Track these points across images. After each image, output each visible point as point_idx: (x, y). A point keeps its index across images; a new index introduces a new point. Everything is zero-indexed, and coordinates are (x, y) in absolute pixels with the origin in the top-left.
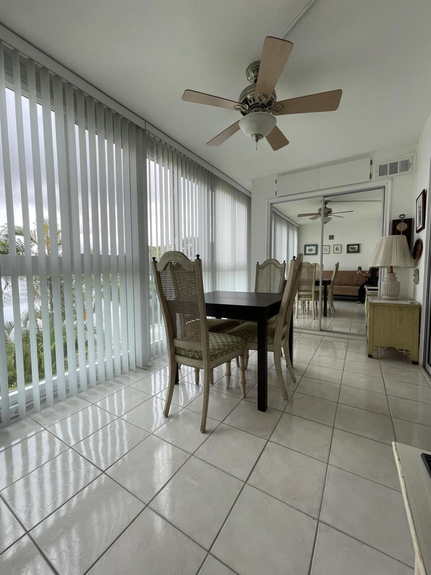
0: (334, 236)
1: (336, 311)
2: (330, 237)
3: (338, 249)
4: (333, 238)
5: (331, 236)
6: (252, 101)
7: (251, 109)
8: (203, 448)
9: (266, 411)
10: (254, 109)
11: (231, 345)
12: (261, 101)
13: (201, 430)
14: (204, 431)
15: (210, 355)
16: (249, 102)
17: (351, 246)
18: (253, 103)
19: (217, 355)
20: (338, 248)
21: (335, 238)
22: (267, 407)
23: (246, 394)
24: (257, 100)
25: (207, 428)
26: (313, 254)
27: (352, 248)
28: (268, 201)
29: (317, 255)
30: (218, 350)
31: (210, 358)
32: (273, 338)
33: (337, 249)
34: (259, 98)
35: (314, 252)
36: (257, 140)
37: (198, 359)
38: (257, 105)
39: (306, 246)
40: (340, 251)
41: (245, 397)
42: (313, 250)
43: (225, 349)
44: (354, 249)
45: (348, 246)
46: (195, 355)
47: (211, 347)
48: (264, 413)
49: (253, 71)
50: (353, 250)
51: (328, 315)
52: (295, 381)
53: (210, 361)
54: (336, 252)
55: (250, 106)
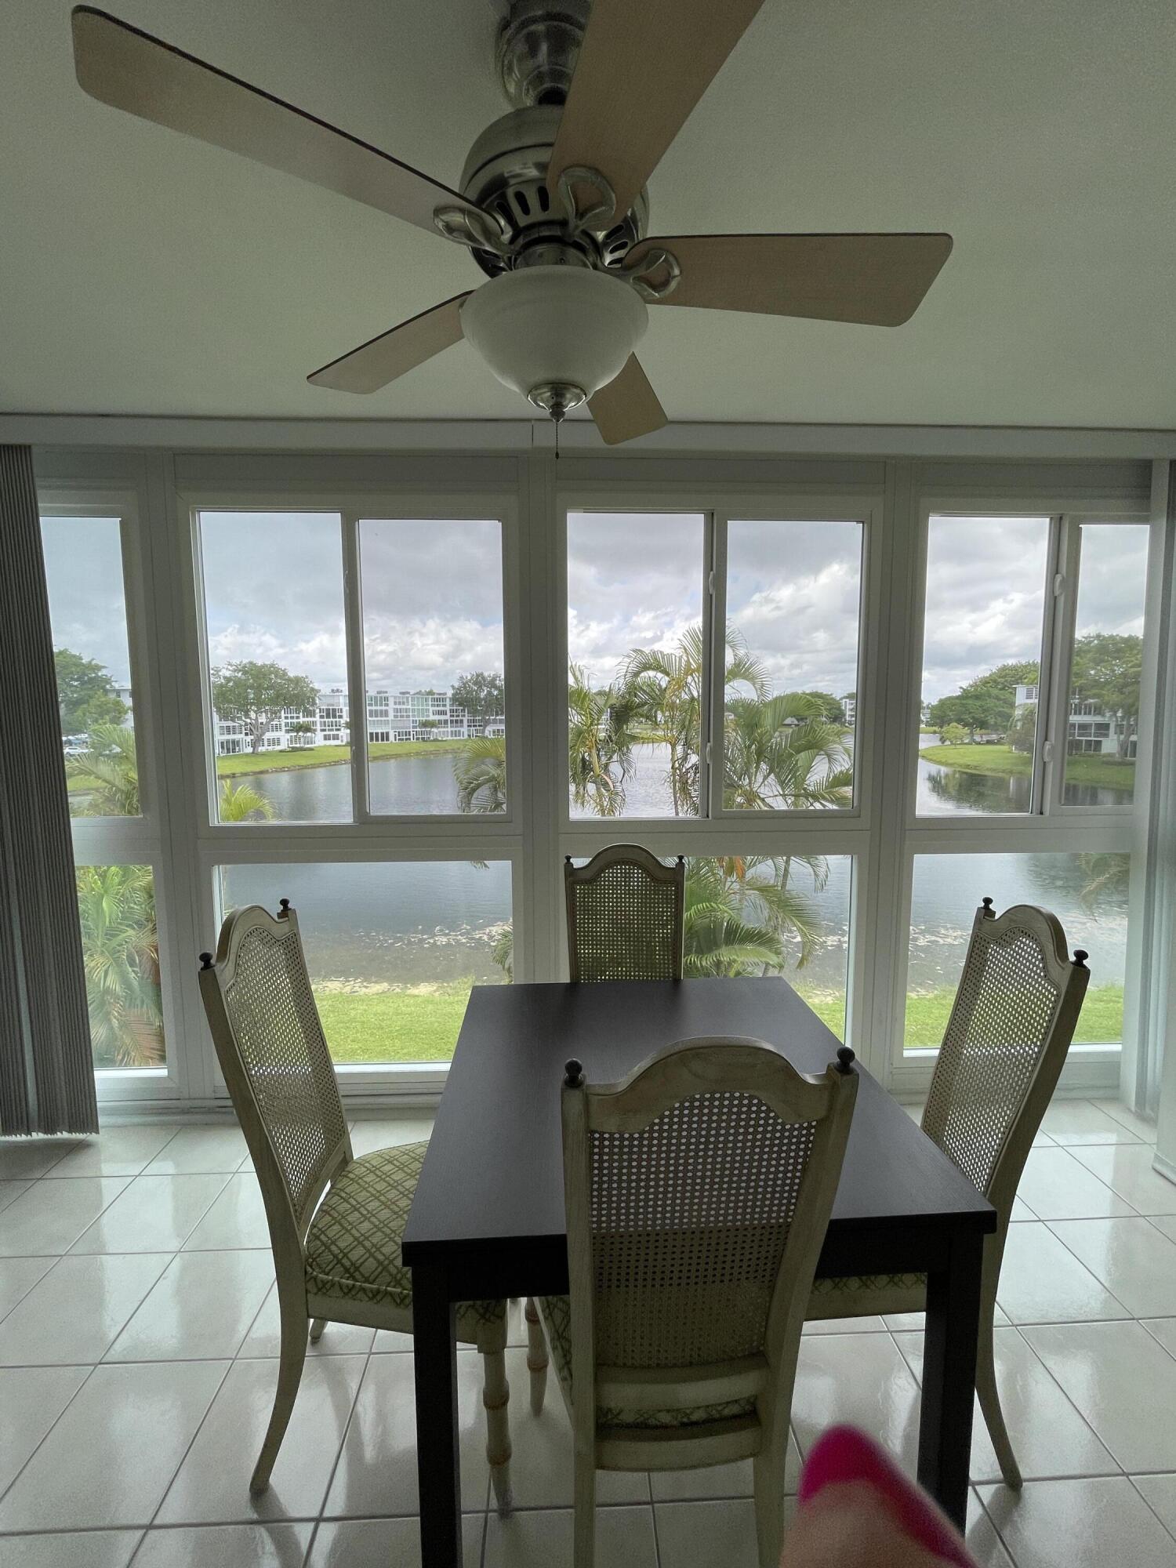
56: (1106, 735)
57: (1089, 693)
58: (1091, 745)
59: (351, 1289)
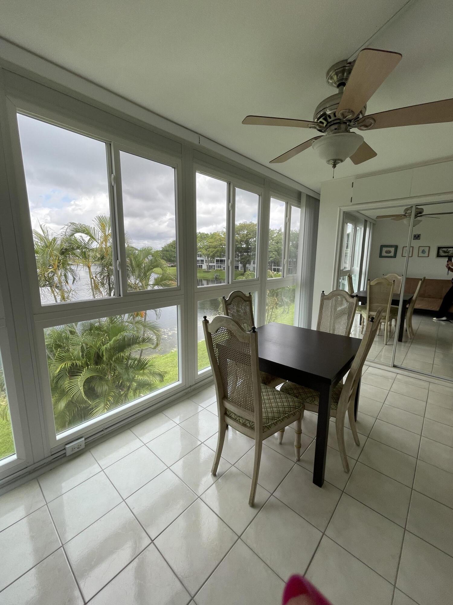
0: (421, 235)
1: (414, 332)
2: (415, 236)
3: (425, 252)
4: (419, 238)
5: (417, 236)
6: (332, 116)
7: (330, 126)
8: (251, 530)
9: (322, 487)
10: (333, 127)
11: (286, 412)
12: (345, 117)
13: (249, 503)
14: (253, 504)
15: (263, 427)
16: (328, 118)
17: (444, 249)
18: (333, 118)
19: (270, 426)
20: (425, 250)
21: (421, 237)
22: (324, 480)
23: (301, 455)
24: (339, 115)
25: (256, 500)
26: (391, 257)
27: (445, 252)
28: (340, 209)
29: (395, 257)
30: (272, 419)
31: (263, 430)
32: (336, 403)
33: (423, 252)
34: (343, 114)
35: (392, 254)
36: (334, 166)
37: (250, 427)
38: (338, 121)
39: (382, 247)
40: (426, 255)
41: (299, 460)
42: (391, 252)
43: (280, 418)
44: (447, 252)
45: (439, 248)
46: (246, 423)
47: (264, 415)
48: (321, 488)
49: (337, 74)
50: (447, 254)
51: (403, 339)
52: (358, 445)
53: (262, 432)
54: (421, 254)
55: (328, 123)
56: (203, 264)
57: (199, 250)
58: (200, 266)
59: (276, 422)
